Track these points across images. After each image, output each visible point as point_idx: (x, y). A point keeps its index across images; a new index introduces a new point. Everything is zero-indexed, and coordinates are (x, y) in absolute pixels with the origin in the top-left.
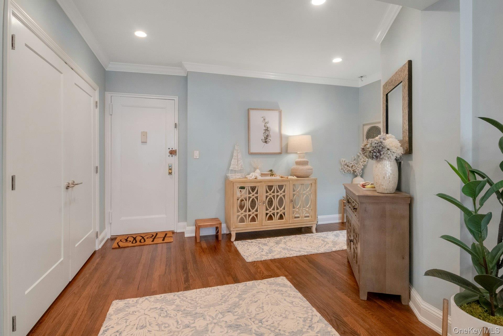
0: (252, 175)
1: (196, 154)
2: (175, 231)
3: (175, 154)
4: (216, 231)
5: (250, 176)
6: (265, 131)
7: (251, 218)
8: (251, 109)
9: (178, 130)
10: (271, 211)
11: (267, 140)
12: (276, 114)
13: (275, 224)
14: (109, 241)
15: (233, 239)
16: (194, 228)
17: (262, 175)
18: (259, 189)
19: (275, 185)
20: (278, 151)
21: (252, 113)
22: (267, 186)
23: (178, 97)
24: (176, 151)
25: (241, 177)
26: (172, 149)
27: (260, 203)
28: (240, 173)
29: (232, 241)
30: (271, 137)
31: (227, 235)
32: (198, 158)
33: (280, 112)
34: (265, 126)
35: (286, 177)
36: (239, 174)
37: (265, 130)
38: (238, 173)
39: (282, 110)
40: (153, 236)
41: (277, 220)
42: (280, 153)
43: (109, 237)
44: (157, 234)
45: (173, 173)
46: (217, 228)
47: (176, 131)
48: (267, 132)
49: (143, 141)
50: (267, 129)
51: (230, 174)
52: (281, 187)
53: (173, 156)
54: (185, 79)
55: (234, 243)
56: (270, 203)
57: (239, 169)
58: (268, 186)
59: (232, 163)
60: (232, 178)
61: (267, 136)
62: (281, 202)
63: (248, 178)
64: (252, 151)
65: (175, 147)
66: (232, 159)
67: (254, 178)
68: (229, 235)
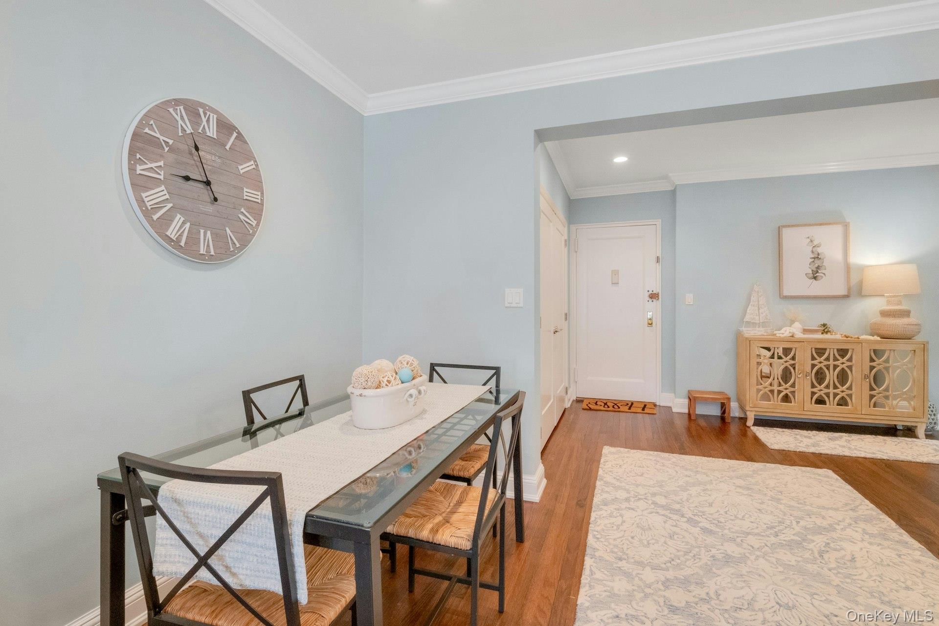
0: (786, 331)
1: (689, 298)
2: (658, 404)
3: (657, 298)
4: (722, 410)
5: (782, 331)
6: (813, 260)
7: (783, 396)
8: (784, 226)
9: (660, 267)
10: (820, 391)
11: (817, 275)
12: (838, 229)
13: (830, 412)
14: (575, 403)
15: (750, 422)
16: (686, 401)
17: (805, 331)
18: (797, 352)
19: (830, 349)
20: (842, 292)
21: (786, 232)
22: (813, 349)
23: (660, 220)
24: (658, 294)
25: (765, 334)
26: (653, 291)
27: (800, 374)
28: (762, 327)
29: (748, 425)
30: (825, 269)
31: (740, 419)
32: (691, 303)
33: (846, 226)
34: (813, 252)
35: (857, 336)
36: (761, 329)
37: (814, 258)
38: (759, 327)
39: (849, 223)
40: (628, 404)
41: (833, 405)
42: (847, 296)
43: (575, 399)
44: (632, 404)
45: (654, 324)
46: (723, 405)
47: (659, 267)
48: (816, 261)
49: (613, 282)
50: (816, 256)
51: (744, 327)
52: (843, 352)
53: (654, 300)
54: (673, 193)
55: (752, 428)
56: (820, 377)
57: (761, 321)
58: (815, 349)
59: (748, 311)
60: (747, 335)
61: (818, 268)
62: (843, 377)
63: (778, 335)
64: (786, 293)
65: (657, 289)
66: (749, 305)
67: (789, 335)
68: (743, 420)
